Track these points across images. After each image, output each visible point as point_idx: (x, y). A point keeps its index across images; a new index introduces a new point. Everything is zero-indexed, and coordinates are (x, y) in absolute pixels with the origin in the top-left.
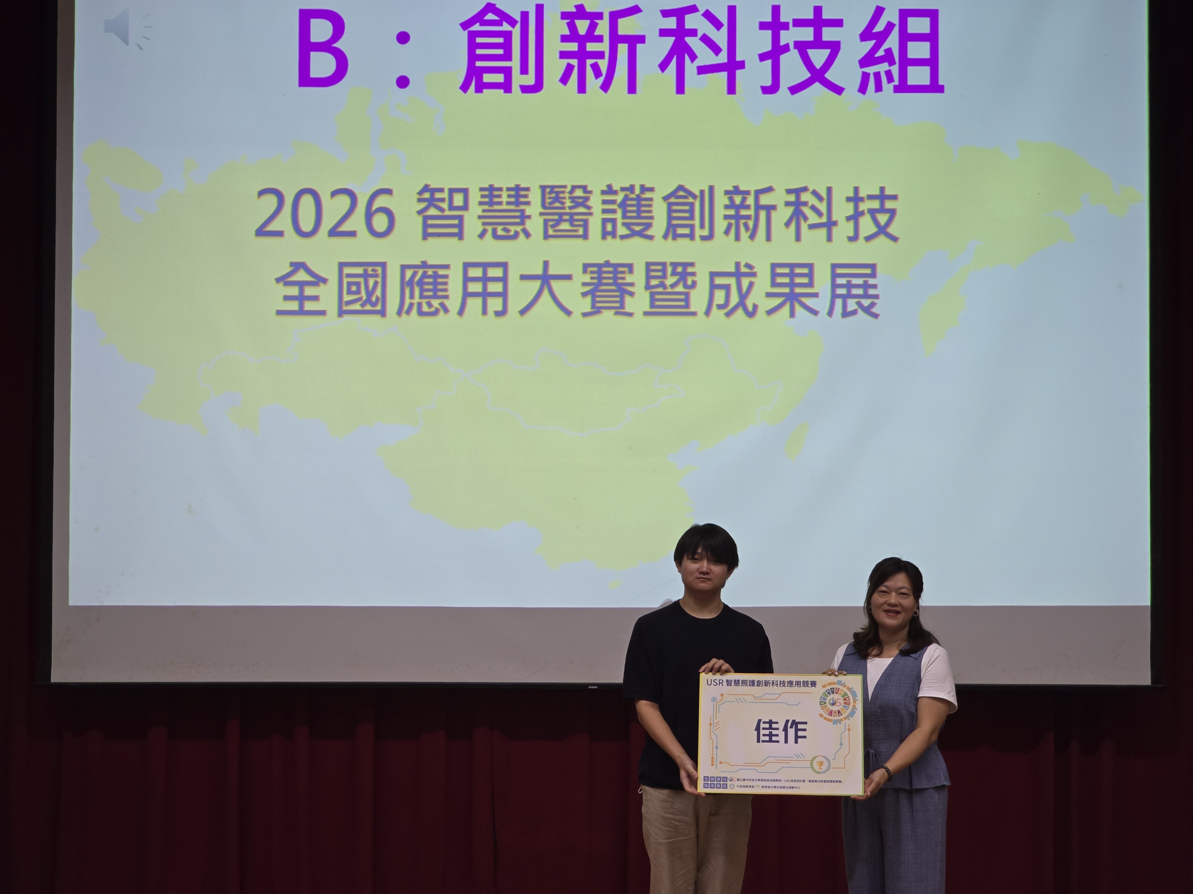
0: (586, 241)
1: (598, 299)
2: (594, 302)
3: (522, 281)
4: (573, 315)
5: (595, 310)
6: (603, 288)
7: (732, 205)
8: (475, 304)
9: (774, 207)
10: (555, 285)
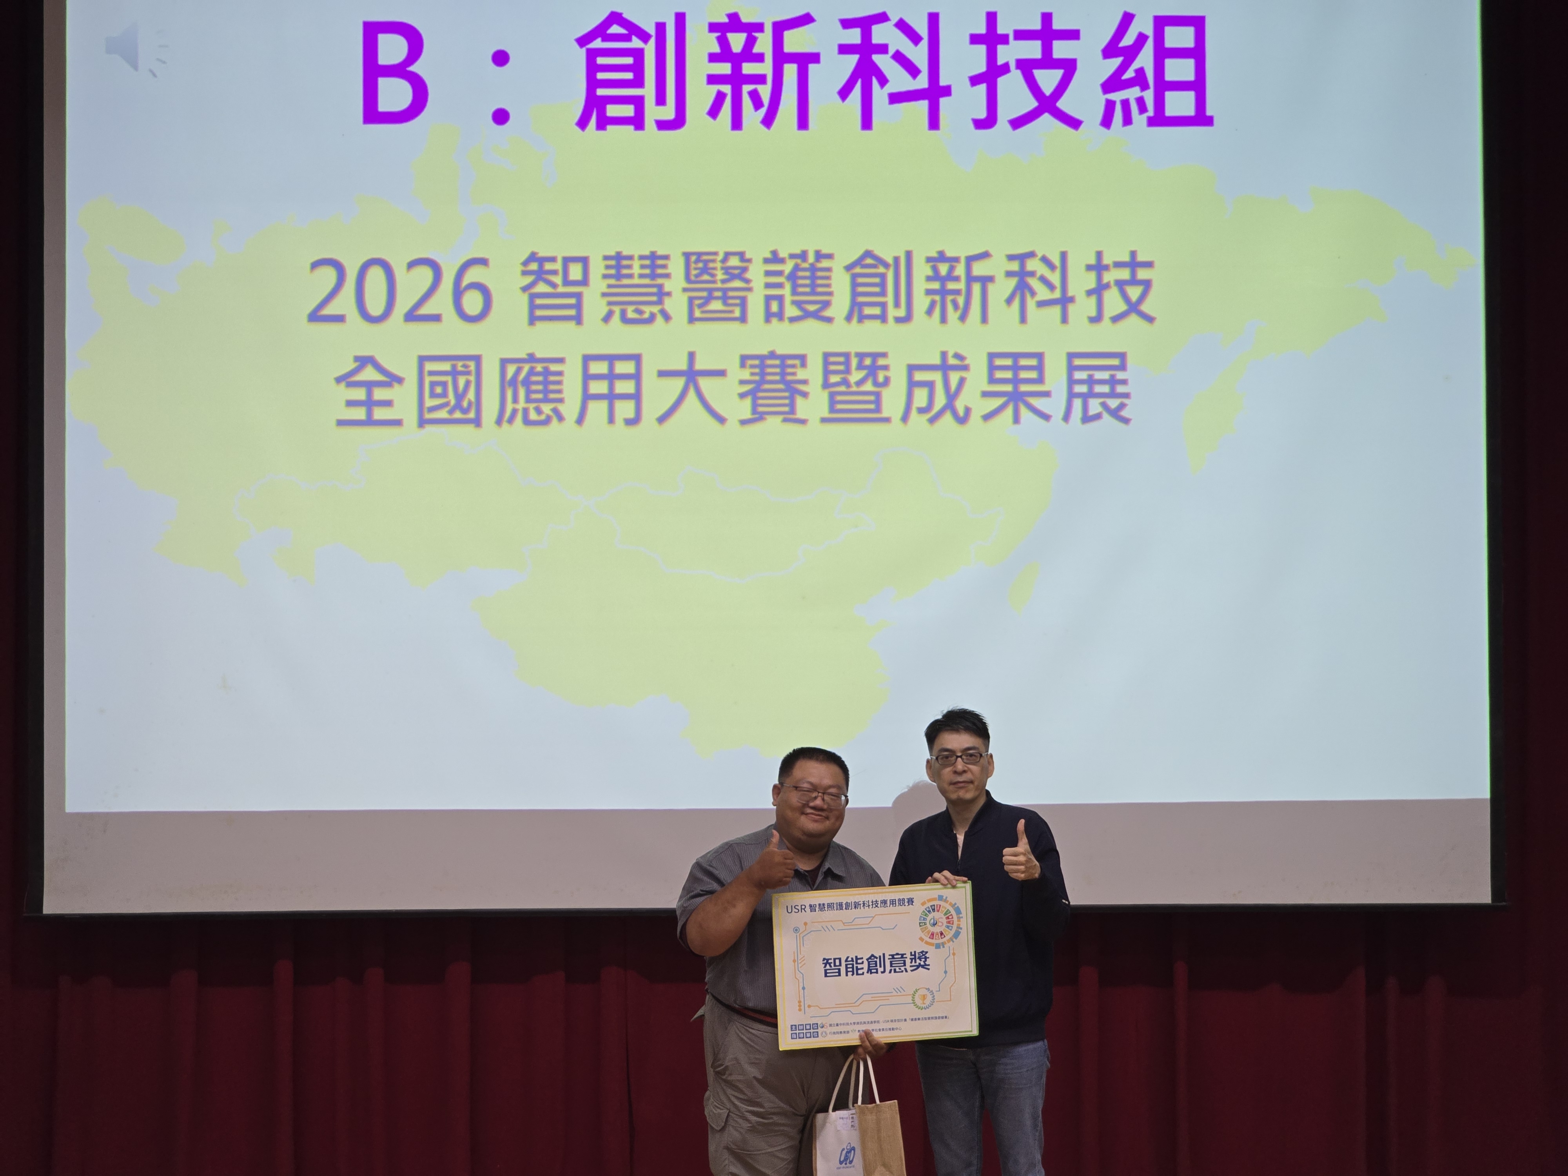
0: (743, 324)
1: (760, 402)
2: (755, 406)
3: (660, 378)
4: (728, 423)
5: (757, 416)
6: (767, 386)
7: (935, 276)
8: (598, 409)
9: (991, 279)
10: (704, 383)
